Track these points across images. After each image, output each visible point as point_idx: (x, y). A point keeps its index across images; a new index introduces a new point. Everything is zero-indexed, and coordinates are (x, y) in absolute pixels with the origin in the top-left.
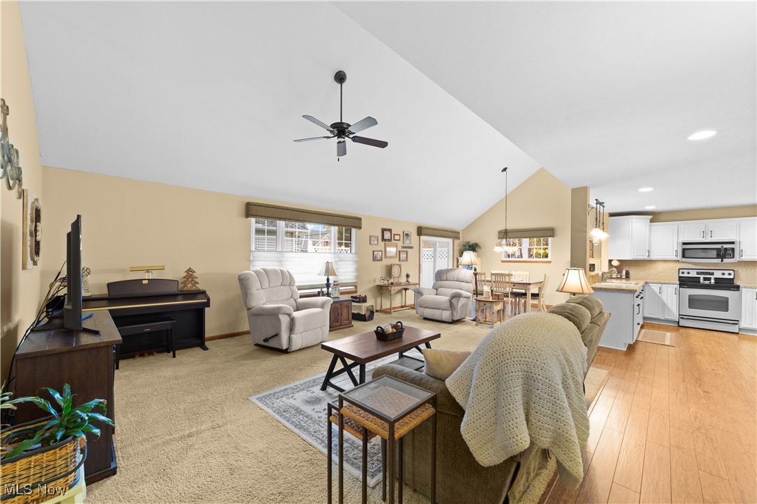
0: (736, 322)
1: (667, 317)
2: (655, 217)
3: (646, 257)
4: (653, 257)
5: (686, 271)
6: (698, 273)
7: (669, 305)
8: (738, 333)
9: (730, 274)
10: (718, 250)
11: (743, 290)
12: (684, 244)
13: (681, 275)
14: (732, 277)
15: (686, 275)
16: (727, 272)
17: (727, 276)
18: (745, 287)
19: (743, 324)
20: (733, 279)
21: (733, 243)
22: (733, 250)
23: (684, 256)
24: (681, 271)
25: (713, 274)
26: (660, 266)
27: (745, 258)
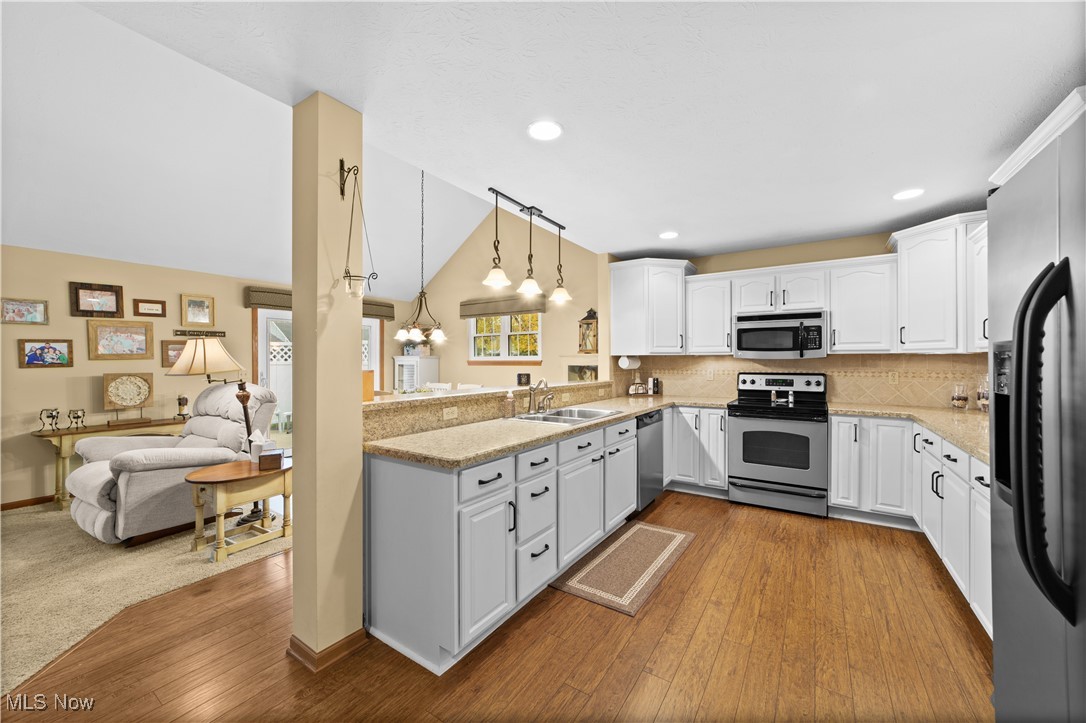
0: (822, 493)
1: (710, 482)
2: (696, 262)
3: (676, 350)
4: (693, 350)
5: (748, 378)
6: (768, 383)
7: (712, 454)
8: (827, 518)
9: (818, 384)
10: (794, 330)
11: (834, 420)
12: (740, 319)
13: (742, 387)
14: (821, 389)
15: (748, 387)
16: (813, 379)
17: (814, 388)
18: (836, 414)
19: (835, 498)
20: (823, 394)
21: (818, 315)
22: (819, 329)
23: (740, 347)
24: (742, 377)
25: (790, 383)
26: (710, 368)
27: (841, 348)
